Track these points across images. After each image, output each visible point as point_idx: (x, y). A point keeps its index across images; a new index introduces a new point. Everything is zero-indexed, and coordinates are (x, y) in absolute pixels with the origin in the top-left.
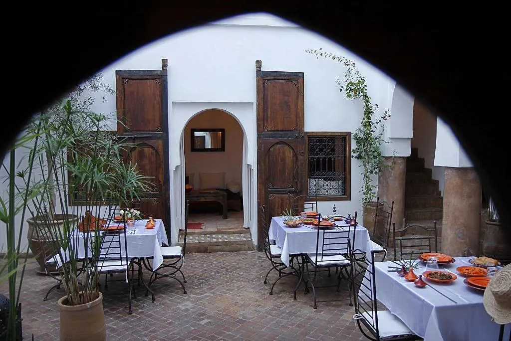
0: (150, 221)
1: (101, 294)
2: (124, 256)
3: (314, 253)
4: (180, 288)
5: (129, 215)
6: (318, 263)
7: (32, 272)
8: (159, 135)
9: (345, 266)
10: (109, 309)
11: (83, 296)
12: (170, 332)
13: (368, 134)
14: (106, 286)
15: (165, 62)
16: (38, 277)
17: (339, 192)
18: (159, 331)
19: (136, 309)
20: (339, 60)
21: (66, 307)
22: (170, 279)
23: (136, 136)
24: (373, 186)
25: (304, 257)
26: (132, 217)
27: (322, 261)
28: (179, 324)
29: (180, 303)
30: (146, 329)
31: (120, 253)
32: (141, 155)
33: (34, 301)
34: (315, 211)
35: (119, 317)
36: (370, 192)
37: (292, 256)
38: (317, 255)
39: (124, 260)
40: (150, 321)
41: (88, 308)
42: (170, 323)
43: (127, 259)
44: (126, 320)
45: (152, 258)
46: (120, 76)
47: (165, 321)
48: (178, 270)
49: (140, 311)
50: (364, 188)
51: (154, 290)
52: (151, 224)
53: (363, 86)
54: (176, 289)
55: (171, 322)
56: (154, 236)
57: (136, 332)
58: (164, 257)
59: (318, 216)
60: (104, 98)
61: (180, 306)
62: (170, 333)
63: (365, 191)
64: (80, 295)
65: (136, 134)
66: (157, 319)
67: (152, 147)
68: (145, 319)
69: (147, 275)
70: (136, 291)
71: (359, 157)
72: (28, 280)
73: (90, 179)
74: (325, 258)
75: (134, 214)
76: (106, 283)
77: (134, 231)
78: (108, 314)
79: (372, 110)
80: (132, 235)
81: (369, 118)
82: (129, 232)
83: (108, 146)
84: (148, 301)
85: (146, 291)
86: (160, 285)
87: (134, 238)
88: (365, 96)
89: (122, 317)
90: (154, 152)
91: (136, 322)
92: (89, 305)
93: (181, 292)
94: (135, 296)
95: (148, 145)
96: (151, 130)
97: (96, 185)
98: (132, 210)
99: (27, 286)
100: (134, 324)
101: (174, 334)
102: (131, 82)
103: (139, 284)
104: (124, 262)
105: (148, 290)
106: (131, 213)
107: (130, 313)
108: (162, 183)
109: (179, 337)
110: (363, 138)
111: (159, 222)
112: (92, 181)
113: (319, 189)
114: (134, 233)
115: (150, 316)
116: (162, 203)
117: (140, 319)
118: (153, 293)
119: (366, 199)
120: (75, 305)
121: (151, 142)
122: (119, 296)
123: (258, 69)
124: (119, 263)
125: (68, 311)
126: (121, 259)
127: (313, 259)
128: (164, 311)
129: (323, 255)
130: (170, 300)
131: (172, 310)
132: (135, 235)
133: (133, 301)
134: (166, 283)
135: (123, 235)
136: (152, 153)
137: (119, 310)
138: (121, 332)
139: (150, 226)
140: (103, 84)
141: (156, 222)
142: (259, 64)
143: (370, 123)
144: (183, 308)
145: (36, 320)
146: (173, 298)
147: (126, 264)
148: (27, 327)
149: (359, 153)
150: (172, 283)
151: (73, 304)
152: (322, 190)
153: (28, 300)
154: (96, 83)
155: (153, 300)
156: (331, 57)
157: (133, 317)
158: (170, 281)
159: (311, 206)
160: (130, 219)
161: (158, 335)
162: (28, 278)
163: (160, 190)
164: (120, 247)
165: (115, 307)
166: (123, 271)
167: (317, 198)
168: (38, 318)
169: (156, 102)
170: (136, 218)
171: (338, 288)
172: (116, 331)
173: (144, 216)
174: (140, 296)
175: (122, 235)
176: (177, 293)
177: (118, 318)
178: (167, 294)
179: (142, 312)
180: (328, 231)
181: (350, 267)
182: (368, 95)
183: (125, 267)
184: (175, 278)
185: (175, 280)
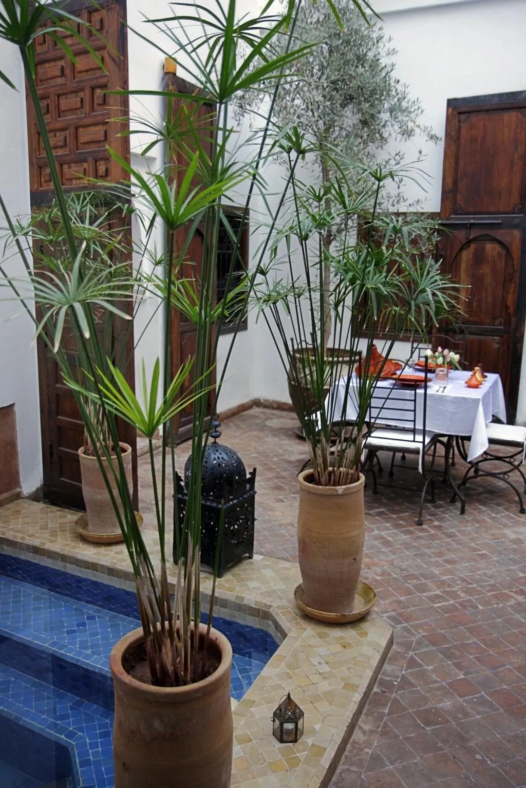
0: (475, 373)
1: (363, 478)
2: (419, 426)
4: (515, 502)
5: (440, 361)
7: (290, 433)
8: (517, 221)
10: (389, 510)
11: (335, 475)
12: (478, 569)
14: (391, 474)
16: (297, 441)
18: (460, 563)
19: (431, 520)
21: (308, 487)
22: (501, 484)
23: (472, 221)
26: (444, 363)
28: (498, 562)
29: (509, 526)
30: (440, 554)
31: (414, 421)
32: (479, 259)
33: (285, 474)
35: (401, 526)
39: (419, 434)
40: (448, 544)
41: (339, 495)
42: (483, 556)
43: (424, 432)
44: (410, 532)
45: (469, 438)
46: (454, 109)
47: (475, 550)
48: (517, 467)
49: (436, 523)
51: (467, 495)
52: (477, 379)
54: (507, 501)
55: (485, 554)
56: (476, 401)
57: (421, 555)
58: (492, 441)
60: (420, 152)
61: (507, 532)
62: (479, 572)
64: (330, 473)
65: (473, 218)
66: (461, 544)
67: (500, 243)
68: (441, 539)
69: (461, 468)
70: (436, 491)
72: (284, 442)
73: (358, 282)
75: (448, 360)
76: (392, 468)
77: (445, 388)
78: (384, 516)
80: (439, 393)
82: (434, 388)
83: (391, 225)
84: (454, 510)
85: (453, 495)
86: (481, 490)
87: (441, 399)
89: (405, 526)
90: (504, 252)
91: (426, 539)
92: (340, 489)
93: (516, 508)
94: (433, 498)
95: (494, 240)
96: (501, 210)
97: (366, 293)
98: (446, 351)
99: (280, 450)
100: (423, 542)
101: (485, 574)
102: (474, 118)
103: (444, 482)
104: (419, 438)
105: (456, 494)
106: (443, 356)
107: (420, 523)
108: (511, 310)
109: (492, 582)
111: (493, 378)
112: (362, 286)
114: (443, 392)
115: (450, 536)
116: (508, 347)
117: (432, 537)
118: (463, 498)
120: (322, 485)
121: (499, 234)
122: (407, 493)
124: (410, 437)
125: (310, 492)
126: (414, 431)
128: (476, 533)
130: (494, 518)
131: (491, 535)
132: (444, 394)
133: (429, 505)
134: (490, 488)
135: (423, 391)
136: (499, 254)
137: (402, 515)
138: (398, 548)
139: (474, 382)
140: (422, 126)
141: (486, 377)
144: (513, 536)
145: (283, 501)
146: (499, 516)
147: (422, 440)
148: (269, 507)
150: (502, 490)
151: (319, 483)
153: (277, 470)
154: (410, 124)
155: (463, 512)
157: (423, 530)
158: (499, 486)
160: (440, 366)
161: (458, 570)
162: (284, 440)
163: (507, 323)
164: (415, 411)
165: (397, 508)
166: (416, 452)
168: (285, 498)
169: (516, 156)
170: (451, 366)
172: (392, 546)
173: (465, 366)
174: (440, 499)
175: (420, 391)
176: (507, 509)
177: (397, 526)
178: (489, 507)
179: (439, 527)
183: (420, 446)
184: (508, 483)
185: (508, 485)
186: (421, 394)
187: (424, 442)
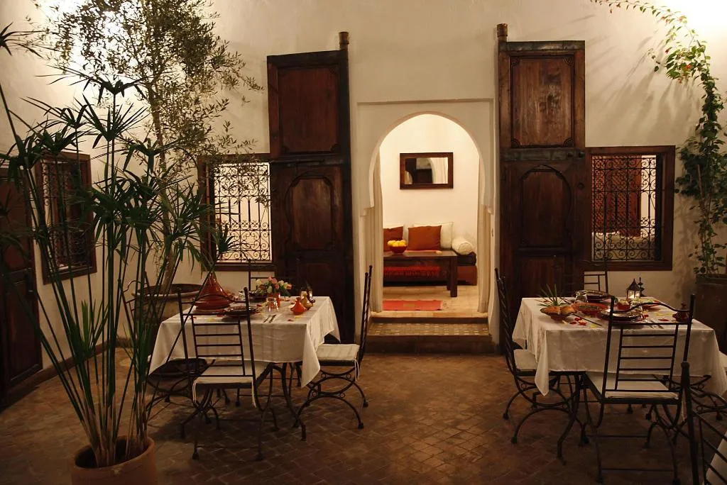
2: (247, 359)
3: (602, 373)
5: (270, 290)
6: (608, 395)
9: (665, 402)
13: (708, 148)
15: (344, 37)
17: (649, 255)
20: (653, 12)
24: (717, 246)
25: (580, 377)
27: (616, 390)
31: (242, 355)
32: (308, 192)
34: (603, 289)
36: (712, 255)
37: (555, 377)
38: (605, 376)
39: (248, 367)
43: (253, 364)
45: (301, 363)
46: (273, 64)
48: (353, 383)
50: (700, 249)
53: (702, 58)
56: (303, 327)
58: (323, 363)
59: (609, 300)
60: (244, 99)
63: (701, 254)
67: (325, 178)
71: (689, 192)
74: (621, 385)
77: (274, 316)
79: (719, 103)
80: (267, 322)
81: (712, 117)
87: (272, 328)
88: (705, 77)
96: (323, 150)
102: (291, 72)
104: (249, 371)
108: (340, 236)
110: (698, 156)
113: (611, 250)
114: (271, 320)
119: (703, 270)
123: (501, 38)
124: (239, 371)
126: (242, 364)
127: (598, 384)
129: (618, 378)
132: (272, 323)
135: (246, 323)
140: (245, 78)
142: (502, 30)
143: (716, 128)
147: (251, 374)
149: (690, 184)
152: (617, 252)
154: (233, 75)
156: (638, 8)
159: (595, 279)
164: (240, 345)
166: (248, 386)
167: (607, 265)
169: (329, 104)
171: (648, 440)
180: (631, 331)
181: (676, 407)
182: (711, 74)
183: (251, 379)
184: (344, 401)
185: (343, 402)
186: (245, 325)
187: (254, 375)
